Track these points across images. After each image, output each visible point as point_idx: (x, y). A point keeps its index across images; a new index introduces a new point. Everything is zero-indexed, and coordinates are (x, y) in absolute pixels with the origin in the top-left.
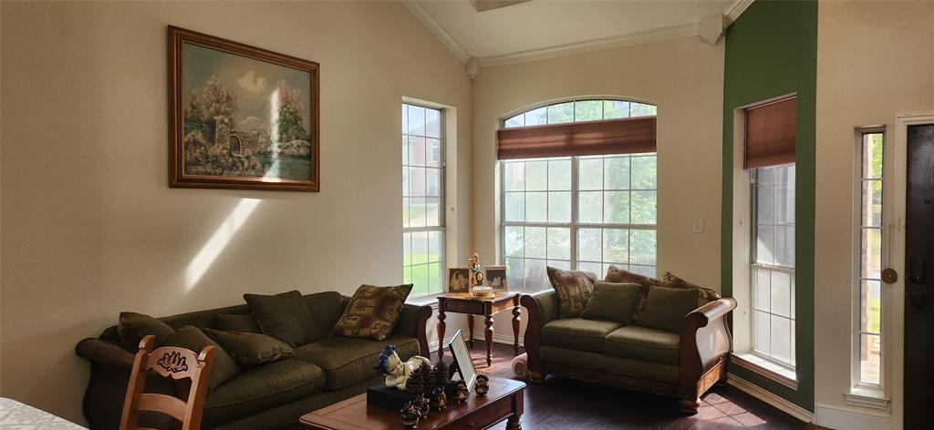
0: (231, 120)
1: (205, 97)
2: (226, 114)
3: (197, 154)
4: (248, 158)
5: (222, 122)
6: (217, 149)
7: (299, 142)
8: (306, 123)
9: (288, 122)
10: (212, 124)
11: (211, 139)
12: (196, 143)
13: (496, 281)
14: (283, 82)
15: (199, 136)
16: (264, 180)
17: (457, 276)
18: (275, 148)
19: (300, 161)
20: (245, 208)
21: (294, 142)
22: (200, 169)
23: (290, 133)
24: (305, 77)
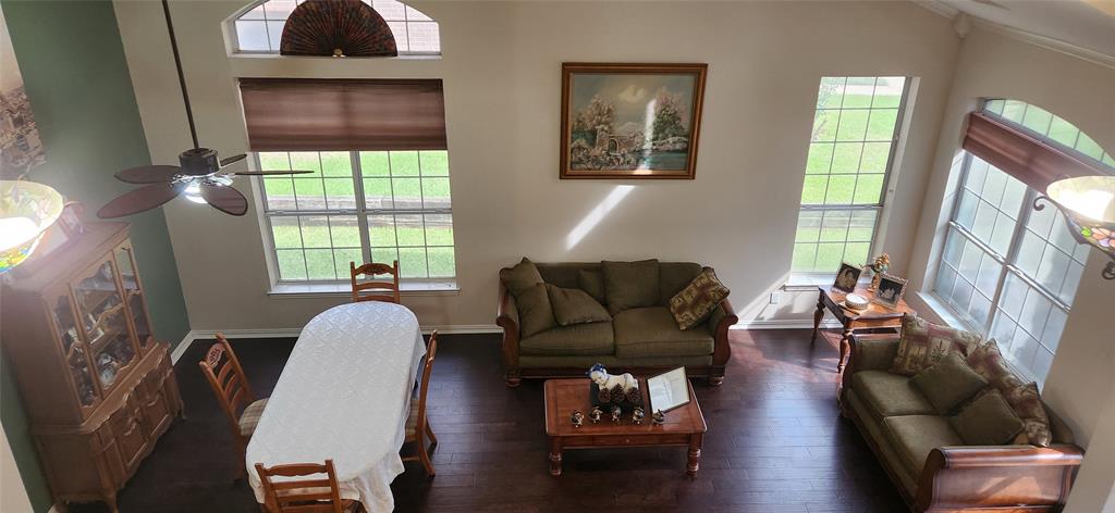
0: (610, 127)
1: (589, 112)
2: (606, 123)
3: (581, 155)
4: (623, 155)
5: (602, 130)
6: (597, 151)
7: (676, 138)
8: (685, 123)
9: (665, 124)
10: (594, 133)
11: (593, 144)
12: (580, 148)
13: (888, 293)
14: (664, 89)
15: (583, 142)
16: (637, 172)
17: (847, 273)
18: (648, 146)
19: (675, 155)
20: (621, 192)
21: (671, 140)
22: (583, 166)
23: (666, 132)
24: (688, 80)
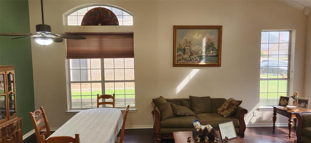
0: (190, 48)
1: (183, 42)
2: (189, 46)
3: (180, 58)
4: (195, 58)
5: (188, 49)
6: (186, 56)
7: (213, 52)
8: (216, 46)
9: (209, 46)
10: (185, 50)
11: (184, 53)
12: (180, 55)
13: (303, 105)
14: (208, 34)
15: (181, 53)
16: (200, 64)
17: (283, 100)
18: (204, 54)
19: (213, 57)
20: (194, 72)
21: (211, 52)
22: (181, 62)
23: (210, 49)
24: (216, 31)
